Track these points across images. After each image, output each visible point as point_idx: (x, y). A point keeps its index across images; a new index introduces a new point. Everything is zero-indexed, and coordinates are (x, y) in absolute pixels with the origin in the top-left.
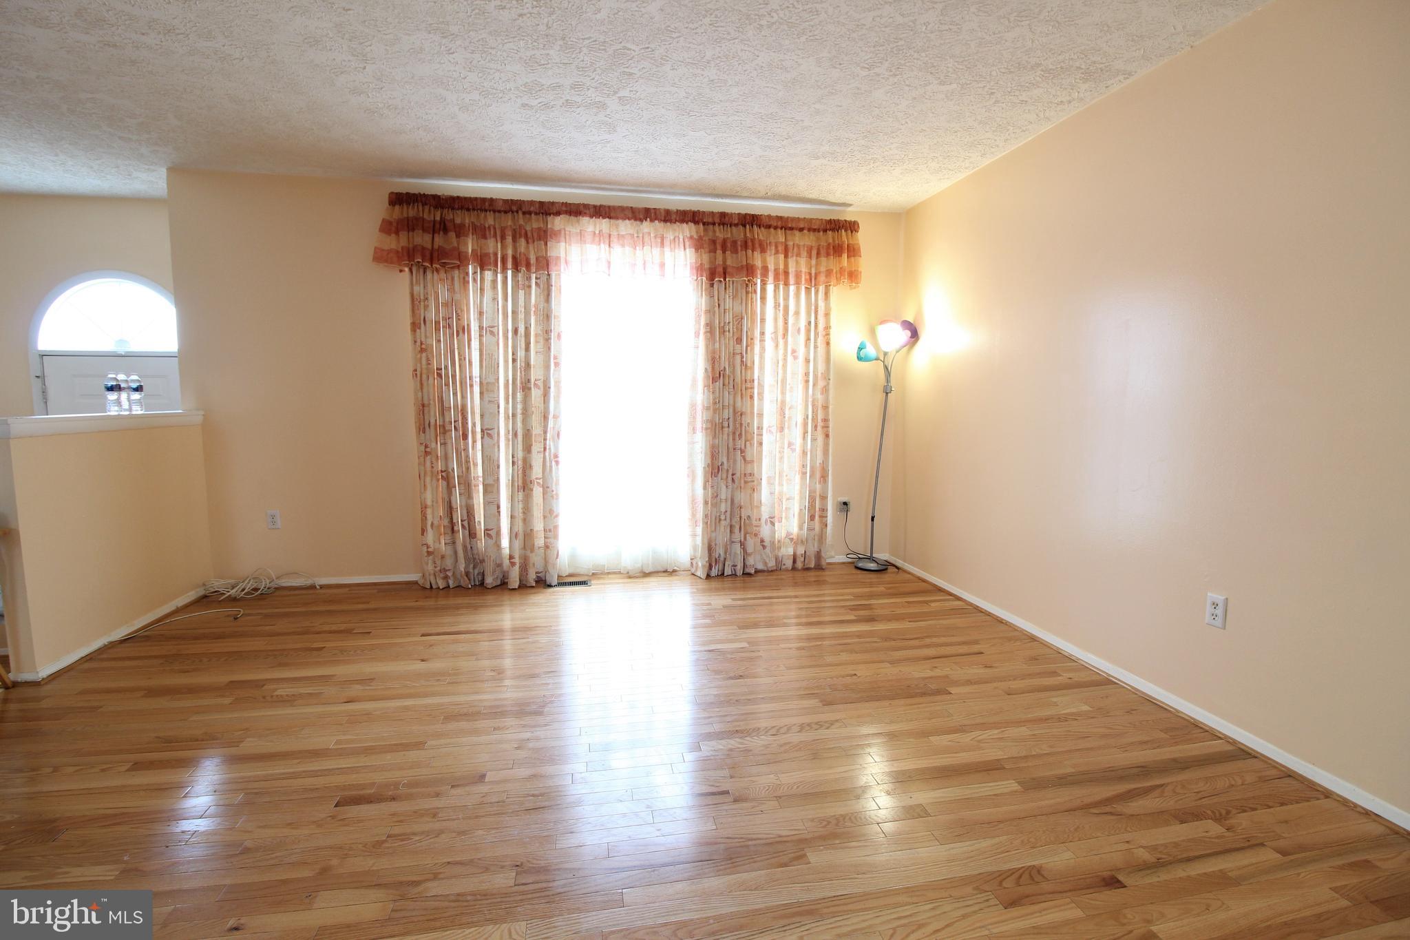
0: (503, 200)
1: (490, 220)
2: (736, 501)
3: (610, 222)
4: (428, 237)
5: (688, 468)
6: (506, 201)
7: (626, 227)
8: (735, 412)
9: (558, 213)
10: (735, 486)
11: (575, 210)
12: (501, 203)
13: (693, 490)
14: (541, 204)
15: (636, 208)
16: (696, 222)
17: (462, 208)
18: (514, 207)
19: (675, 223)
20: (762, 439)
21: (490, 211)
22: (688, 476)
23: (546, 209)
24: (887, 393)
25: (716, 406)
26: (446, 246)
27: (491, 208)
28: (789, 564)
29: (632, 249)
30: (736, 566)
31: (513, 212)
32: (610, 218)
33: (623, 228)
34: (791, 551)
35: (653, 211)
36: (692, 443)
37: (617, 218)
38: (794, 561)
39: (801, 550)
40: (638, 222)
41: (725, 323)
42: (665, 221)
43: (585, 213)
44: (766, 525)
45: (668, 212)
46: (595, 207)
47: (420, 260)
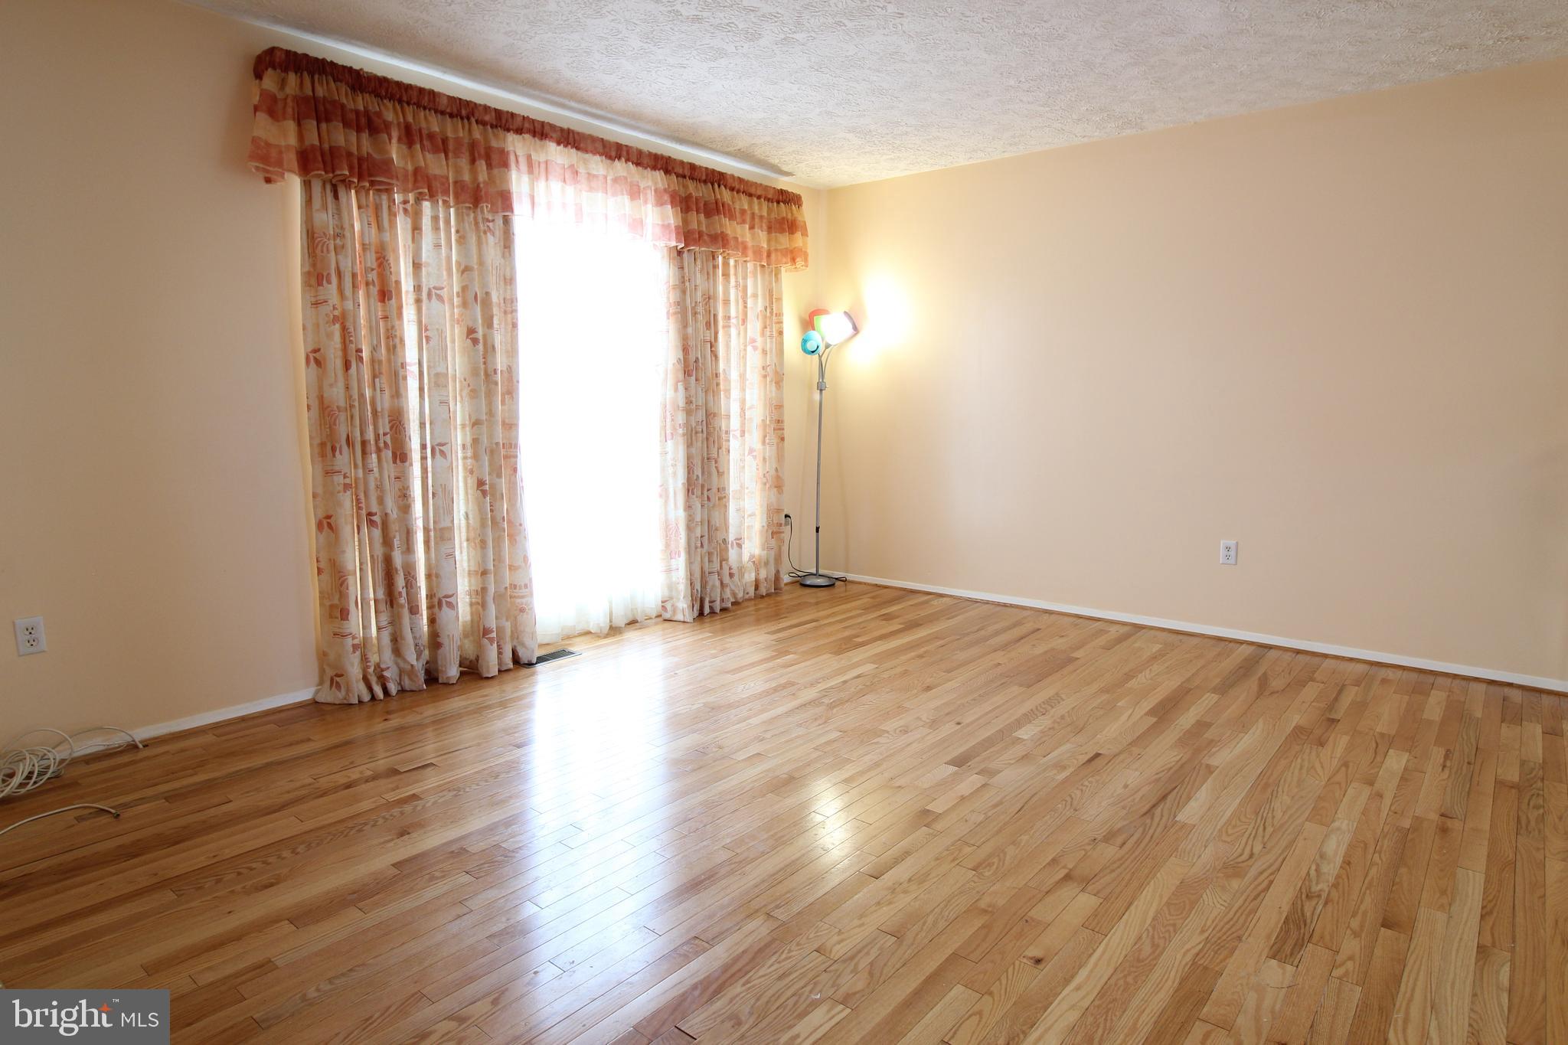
0: (448, 96)
1: (434, 124)
2: (713, 523)
3: (577, 154)
4: (353, 136)
5: (661, 486)
6: (452, 99)
7: (597, 165)
8: (707, 415)
9: (519, 131)
10: (711, 504)
11: (540, 130)
12: (445, 101)
13: (666, 515)
14: (498, 113)
15: (607, 141)
16: (667, 172)
17: (391, 98)
18: (463, 110)
19: (646, 168)
20: (729, 446)
21: (429, 110)
22: (661, 496)
23: (504, 121)
24: (821, 390)
25: (689, 406)
26: (376, 156)
27: (431, 105)
28: (751, 591)
29: (604, 195)
30: (714, 601)
31: (462, 118)
32: (578, 148)
33: (594, 166)
34: (753, 576)
35: (624, 148)
36: (664, 453)
37: (586, 151)
38: (757, 588)
39: (763, 574)
40: (609, 161)
41: (696, 302)
42: (638, 164)
43: (551, 137)
44: (733, 549)
45: (640, 153)
46: (562, 130)
47: (347, 173)
